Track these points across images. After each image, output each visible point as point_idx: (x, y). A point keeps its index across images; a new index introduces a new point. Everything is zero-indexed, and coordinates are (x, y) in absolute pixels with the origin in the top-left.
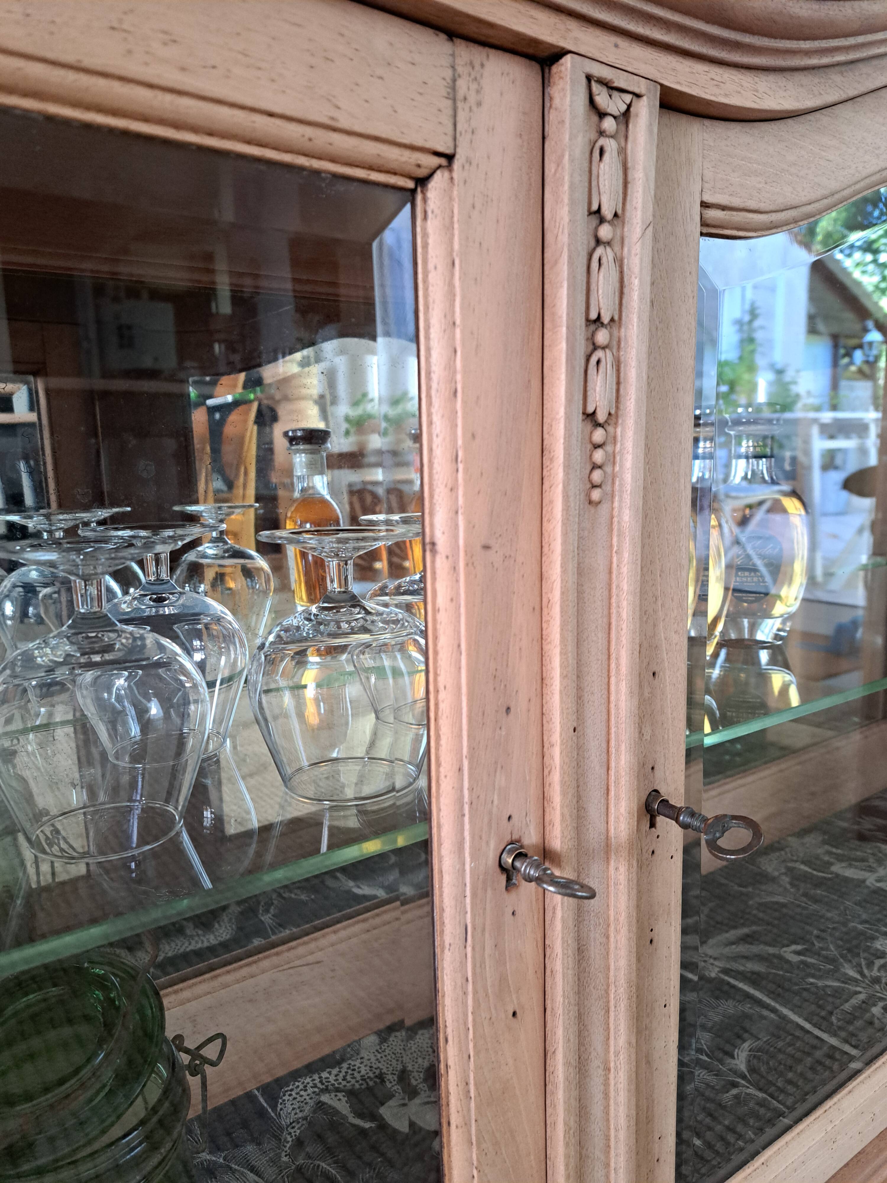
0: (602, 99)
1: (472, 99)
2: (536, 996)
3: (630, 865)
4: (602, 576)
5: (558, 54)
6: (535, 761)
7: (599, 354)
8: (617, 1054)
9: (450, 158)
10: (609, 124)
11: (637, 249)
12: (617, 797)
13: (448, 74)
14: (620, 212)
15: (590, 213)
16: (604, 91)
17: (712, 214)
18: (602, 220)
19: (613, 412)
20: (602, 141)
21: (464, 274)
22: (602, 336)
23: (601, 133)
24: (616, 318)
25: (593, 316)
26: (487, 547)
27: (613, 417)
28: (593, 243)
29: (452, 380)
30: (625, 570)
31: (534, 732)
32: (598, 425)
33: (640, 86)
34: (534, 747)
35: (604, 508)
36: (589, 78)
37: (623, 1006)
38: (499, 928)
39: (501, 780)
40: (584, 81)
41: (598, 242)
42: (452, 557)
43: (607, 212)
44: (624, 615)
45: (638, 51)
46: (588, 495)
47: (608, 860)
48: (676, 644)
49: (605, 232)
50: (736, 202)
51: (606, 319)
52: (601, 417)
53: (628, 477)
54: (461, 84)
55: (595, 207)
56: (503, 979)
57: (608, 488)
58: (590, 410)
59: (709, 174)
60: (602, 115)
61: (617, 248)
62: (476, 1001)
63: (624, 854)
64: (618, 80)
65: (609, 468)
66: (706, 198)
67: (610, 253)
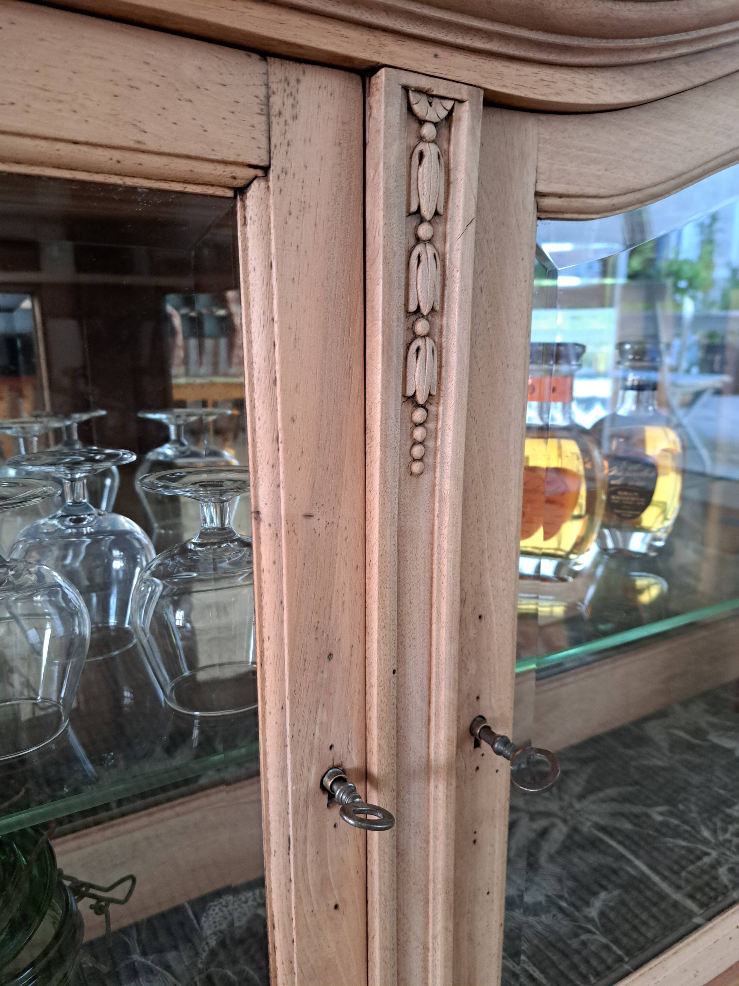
0: (421, 107)
1: (288, 113)
2: (358, 892)
3: (448, 784)
4: (424, 536)
5: (374, 68)
6: (357, 699)
7: (419, 342)
8: (435, 937)
9: (266, 169)
10: (428, 131)
11: (458, 244)
12: (437, 726)
13: (262, 92)
14: (441, 210)
15: (410, 214)
16: (424, 99)
17: (547, 202)
18: (422, 220)
19: (434, 393)
20: (422, 146)
21: (281, 275)
22: (421, 327)
23: (421, 139)
24: (438, 308)
25: (412, 308)
26: (308, 516)
27: (430, 400)
28: (412, 241)
29: (271, 370)
30: (445, 531)
31: (356, 674)
32: (418, 406)
33: (463, 92)
34: (357, 686)
35: (426, 479)
36: (406, 89)
37: (440, 899)
38: (320, 838)
39: (322, 715)
40: (400, 92)
41: (418, 240)
42: (275, 524)
43: (427, 213)
44: (445, 571)
45: (459, 59)
46: (409, 467)
47: (429, 778)
48: (504, 590)
49: (424, 231)
50: (573, 189)
51: (425, 311)
52: (421, 399)
53: (449, 451)
54: (276, 101)
55: (414, 208)
56: (324, 880)
57: (429, 460)
58: (410, 393)
59: (543, 166)
60: (422, 122)
61: (438, 245)
62: (299, 898)
63: (443, 774)
64: (440, 88)
65: (430, 444)
66: (541, 188)
67: (430, 250)
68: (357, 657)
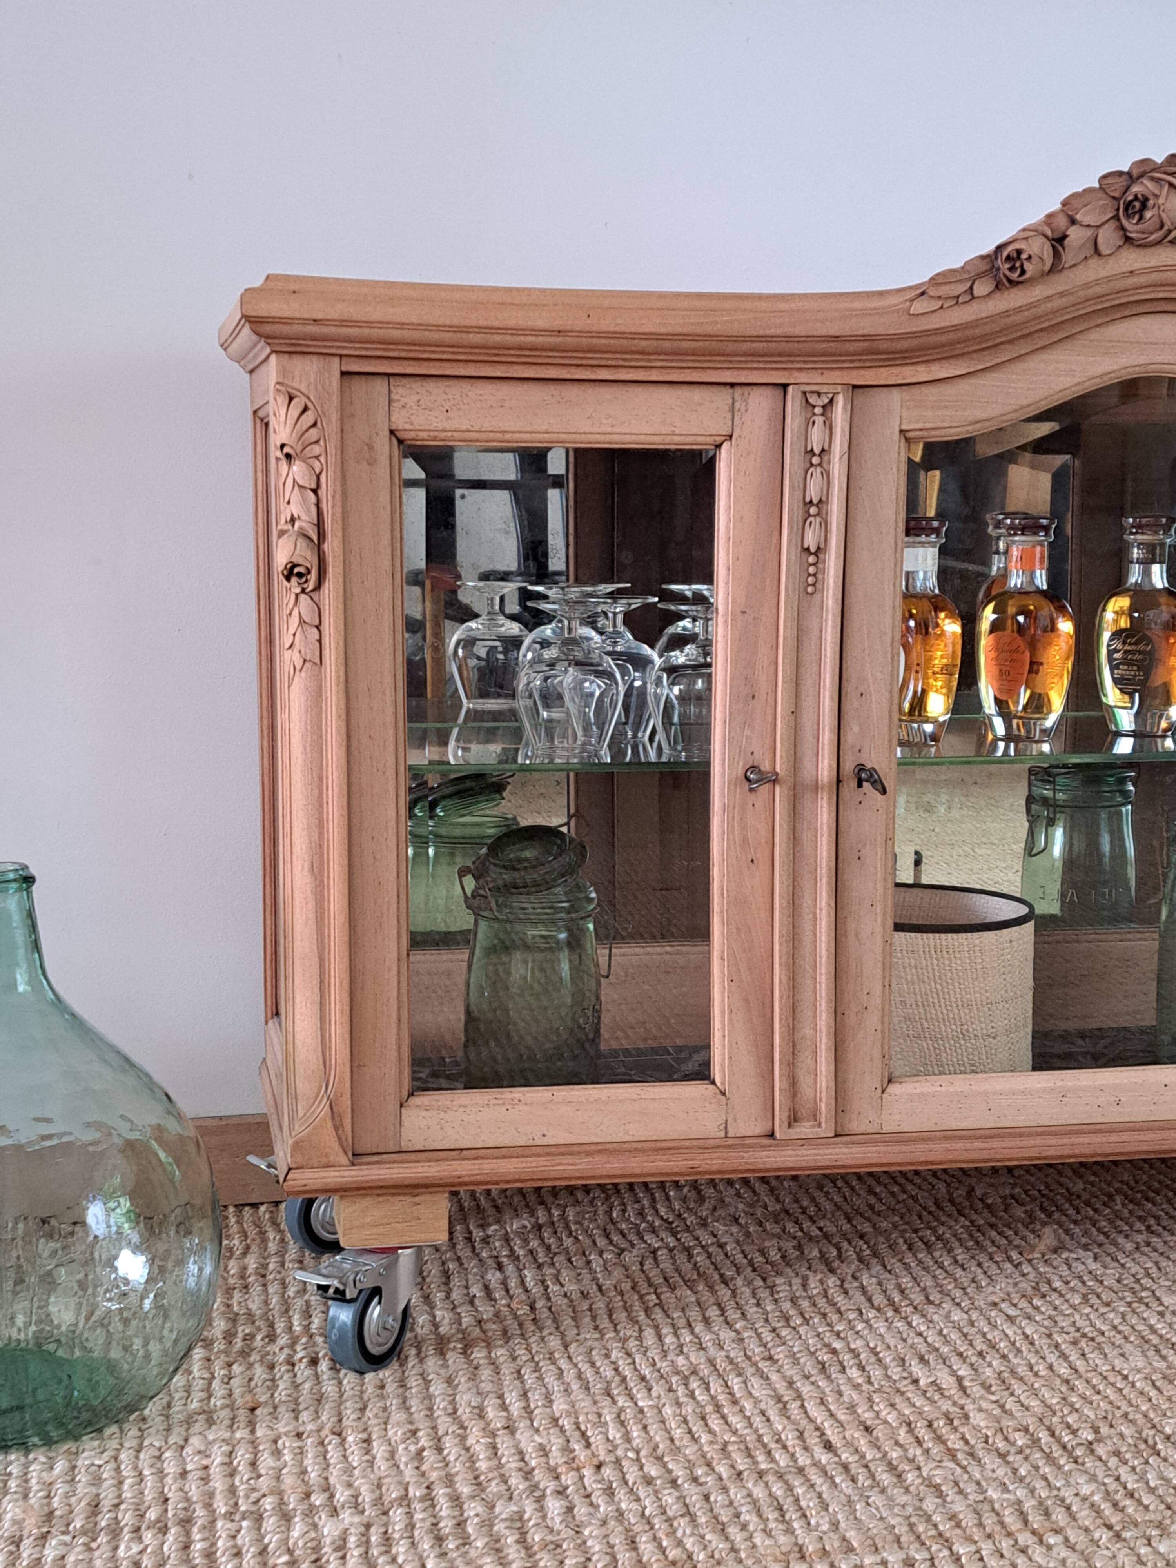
0: (813, 400)
1: (743, 409)
2: (768, 852)
4: (817, 633)
5: (787, 385)
6: (770, 727)
7: (811, 519)
9: (731, 436)
10: (818, 410)
11: (837, 466)
12: (823, 756)
13: (729, 401)
14: (826, 448)
15: (806, 452)
16: (815, 396)
18: (814, 455)
19: (822, 546)
20: (815, 418)
22: (813, 511)
23: (814, 414)
24: (824, 499)
25: (808, 500)
26: (744, 612)
27: (819, 551)
28: (808, 465)
29: (728, 533)
30: (829, 630)
31: (770, 711)
32: (811, 554)
33: (839, 388)
34: (770, 718)
35: (817, 597)
36: (804, 393)
38: (744, 810)
39: (747, 732)
40: (800, 394)
41: (812, 465)
42: (725, 616)
43: (817, 451)
44: (828, 655)
45: (835, 373)
46: (806, 589)
47: (817, 792)
49: (815, 460)
51: (815, 501)
52: (813, 550)
53: (831, 581)
54: (737, 404)
55: (809, 449)
56: (745, 839)
57: (818, 586)
58: (806, 546)
59: (906, 415)
60: (814, 407)
61: (825, 466)
62: (728, 845)
63: (826, 789)
64: (824, 389)
65: (820, 576)
66: (904, 427)
67: (819, 470)
68: (771, 699)
